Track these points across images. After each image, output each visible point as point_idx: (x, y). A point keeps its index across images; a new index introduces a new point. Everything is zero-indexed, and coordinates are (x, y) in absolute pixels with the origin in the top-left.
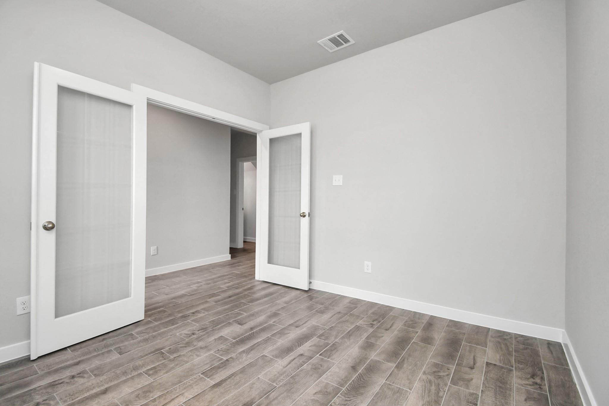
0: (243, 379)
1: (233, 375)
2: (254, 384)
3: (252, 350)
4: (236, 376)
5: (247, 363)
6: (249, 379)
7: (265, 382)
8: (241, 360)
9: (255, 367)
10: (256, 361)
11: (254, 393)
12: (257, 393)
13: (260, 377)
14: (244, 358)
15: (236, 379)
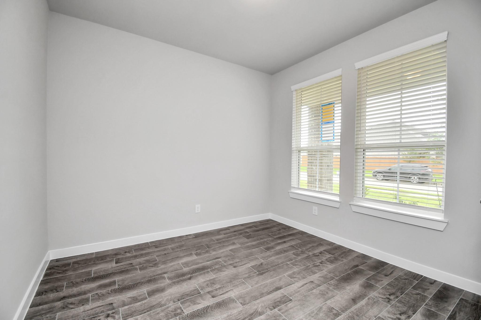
0: (262, 288)
1: (269, 293)
2: (255, 284)
3: (252, 314)
4: (267, 292)
5: (258, 301)
6: (258, 287)
7: (249, 283)
8: (263, 305)
9: (253, 295)
10: (251, 300)
11: (256, 279)
12: (255, 278)
13: (251, 287)
14: (260, 306)
15: (266, 289)
